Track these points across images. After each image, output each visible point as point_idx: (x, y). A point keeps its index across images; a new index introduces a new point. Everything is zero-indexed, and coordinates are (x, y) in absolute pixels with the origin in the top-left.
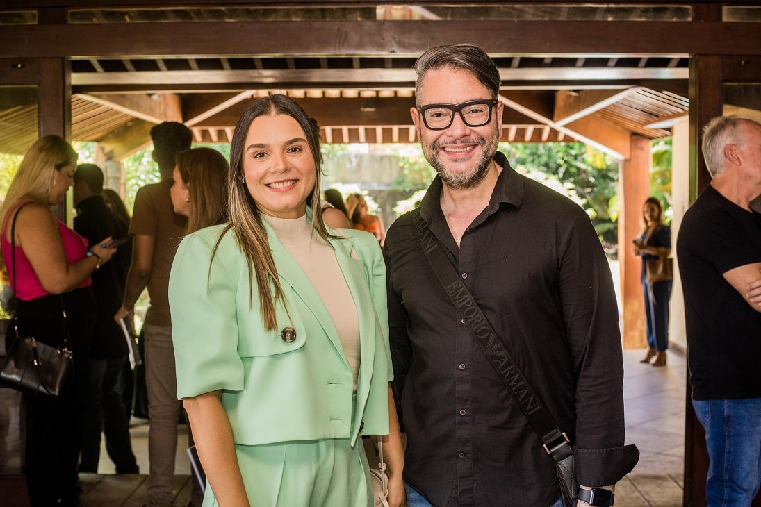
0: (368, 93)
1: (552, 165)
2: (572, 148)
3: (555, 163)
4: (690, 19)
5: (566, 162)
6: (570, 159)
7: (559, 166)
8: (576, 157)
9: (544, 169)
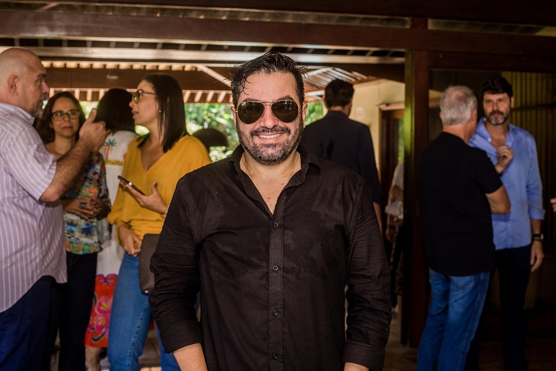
0: (110, 65)
1: (200, 120)
2: (214, 107)
3: (202, 117)
4: (408, 27)
5: (209, 117)
6: (213, 115)
7: (204, 120)
8: (216, 114)
9: (194, 121)
